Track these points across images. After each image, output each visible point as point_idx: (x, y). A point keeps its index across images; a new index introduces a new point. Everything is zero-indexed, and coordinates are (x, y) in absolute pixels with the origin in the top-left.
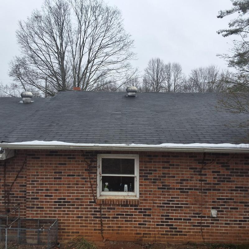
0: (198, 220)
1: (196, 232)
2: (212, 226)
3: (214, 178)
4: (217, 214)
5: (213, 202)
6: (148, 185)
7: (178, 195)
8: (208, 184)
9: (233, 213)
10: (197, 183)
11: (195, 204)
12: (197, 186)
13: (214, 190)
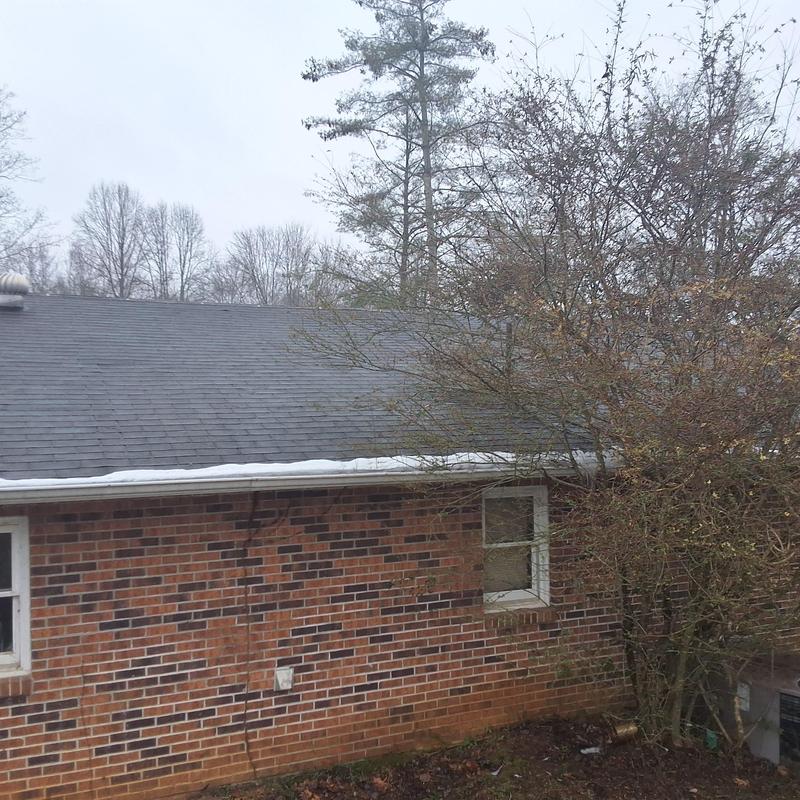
0: (236, 708)
1: (230, 749)
2: (278, 721)
3: (285, 568)
4: (295, 680)
5: (283, 643)
6: (65, 621)
7: (172, 638)
8: (267, 588)
9: (338, 668)
10: (231, 592)
11: (227, 660)
12: (231, 602)
13: (284, 605)
